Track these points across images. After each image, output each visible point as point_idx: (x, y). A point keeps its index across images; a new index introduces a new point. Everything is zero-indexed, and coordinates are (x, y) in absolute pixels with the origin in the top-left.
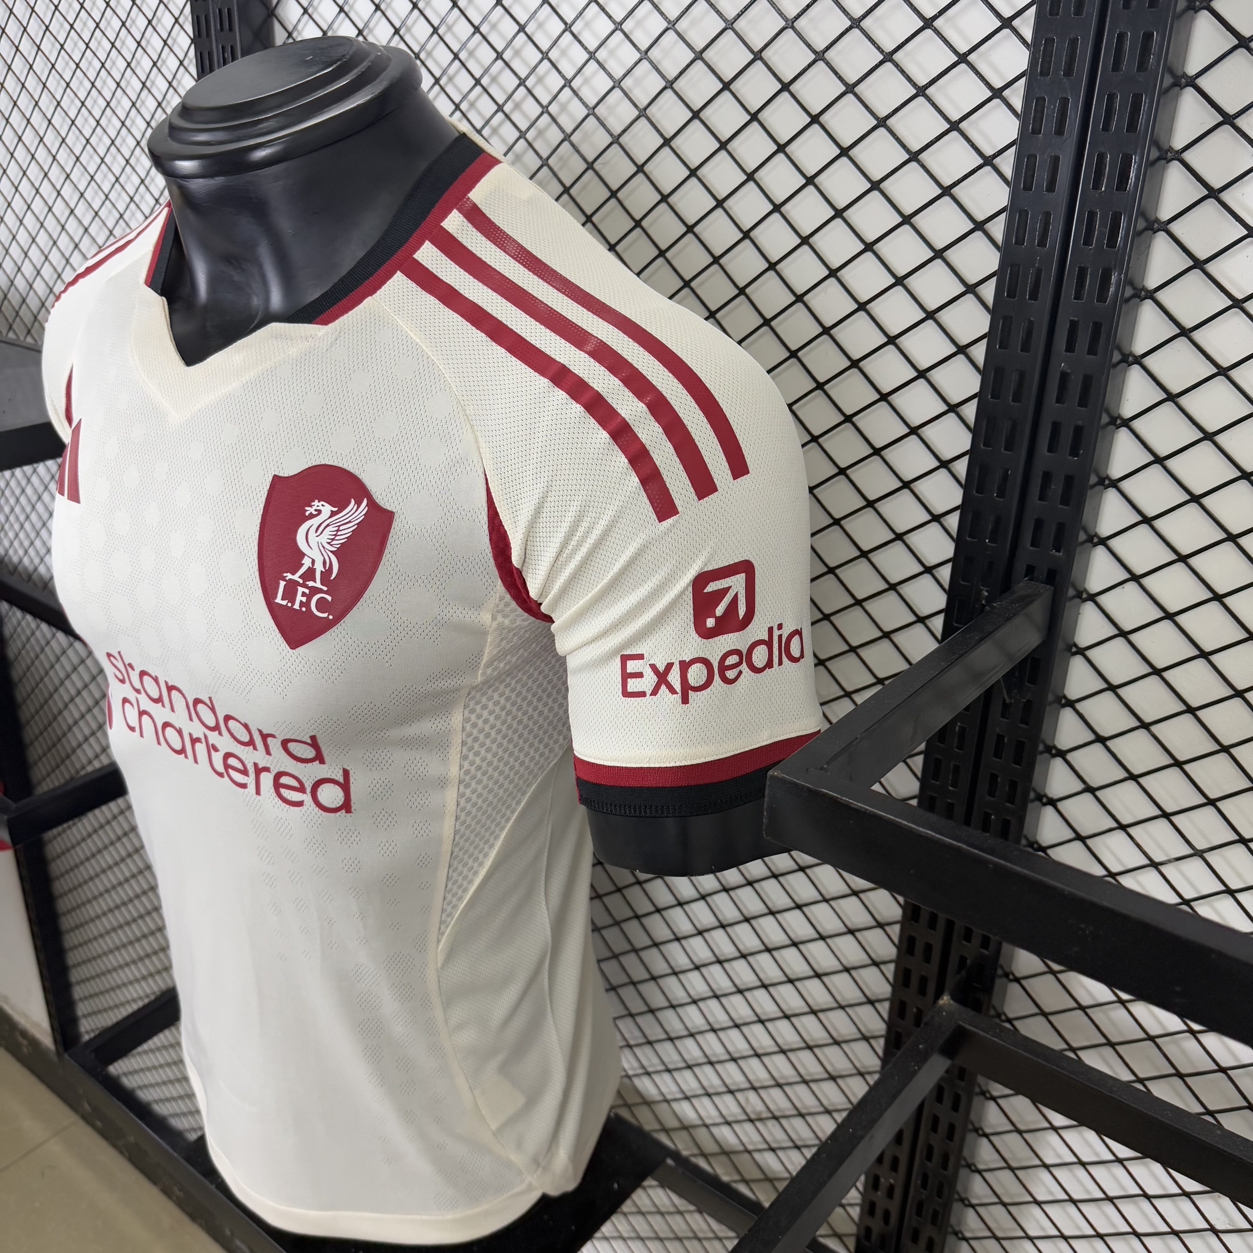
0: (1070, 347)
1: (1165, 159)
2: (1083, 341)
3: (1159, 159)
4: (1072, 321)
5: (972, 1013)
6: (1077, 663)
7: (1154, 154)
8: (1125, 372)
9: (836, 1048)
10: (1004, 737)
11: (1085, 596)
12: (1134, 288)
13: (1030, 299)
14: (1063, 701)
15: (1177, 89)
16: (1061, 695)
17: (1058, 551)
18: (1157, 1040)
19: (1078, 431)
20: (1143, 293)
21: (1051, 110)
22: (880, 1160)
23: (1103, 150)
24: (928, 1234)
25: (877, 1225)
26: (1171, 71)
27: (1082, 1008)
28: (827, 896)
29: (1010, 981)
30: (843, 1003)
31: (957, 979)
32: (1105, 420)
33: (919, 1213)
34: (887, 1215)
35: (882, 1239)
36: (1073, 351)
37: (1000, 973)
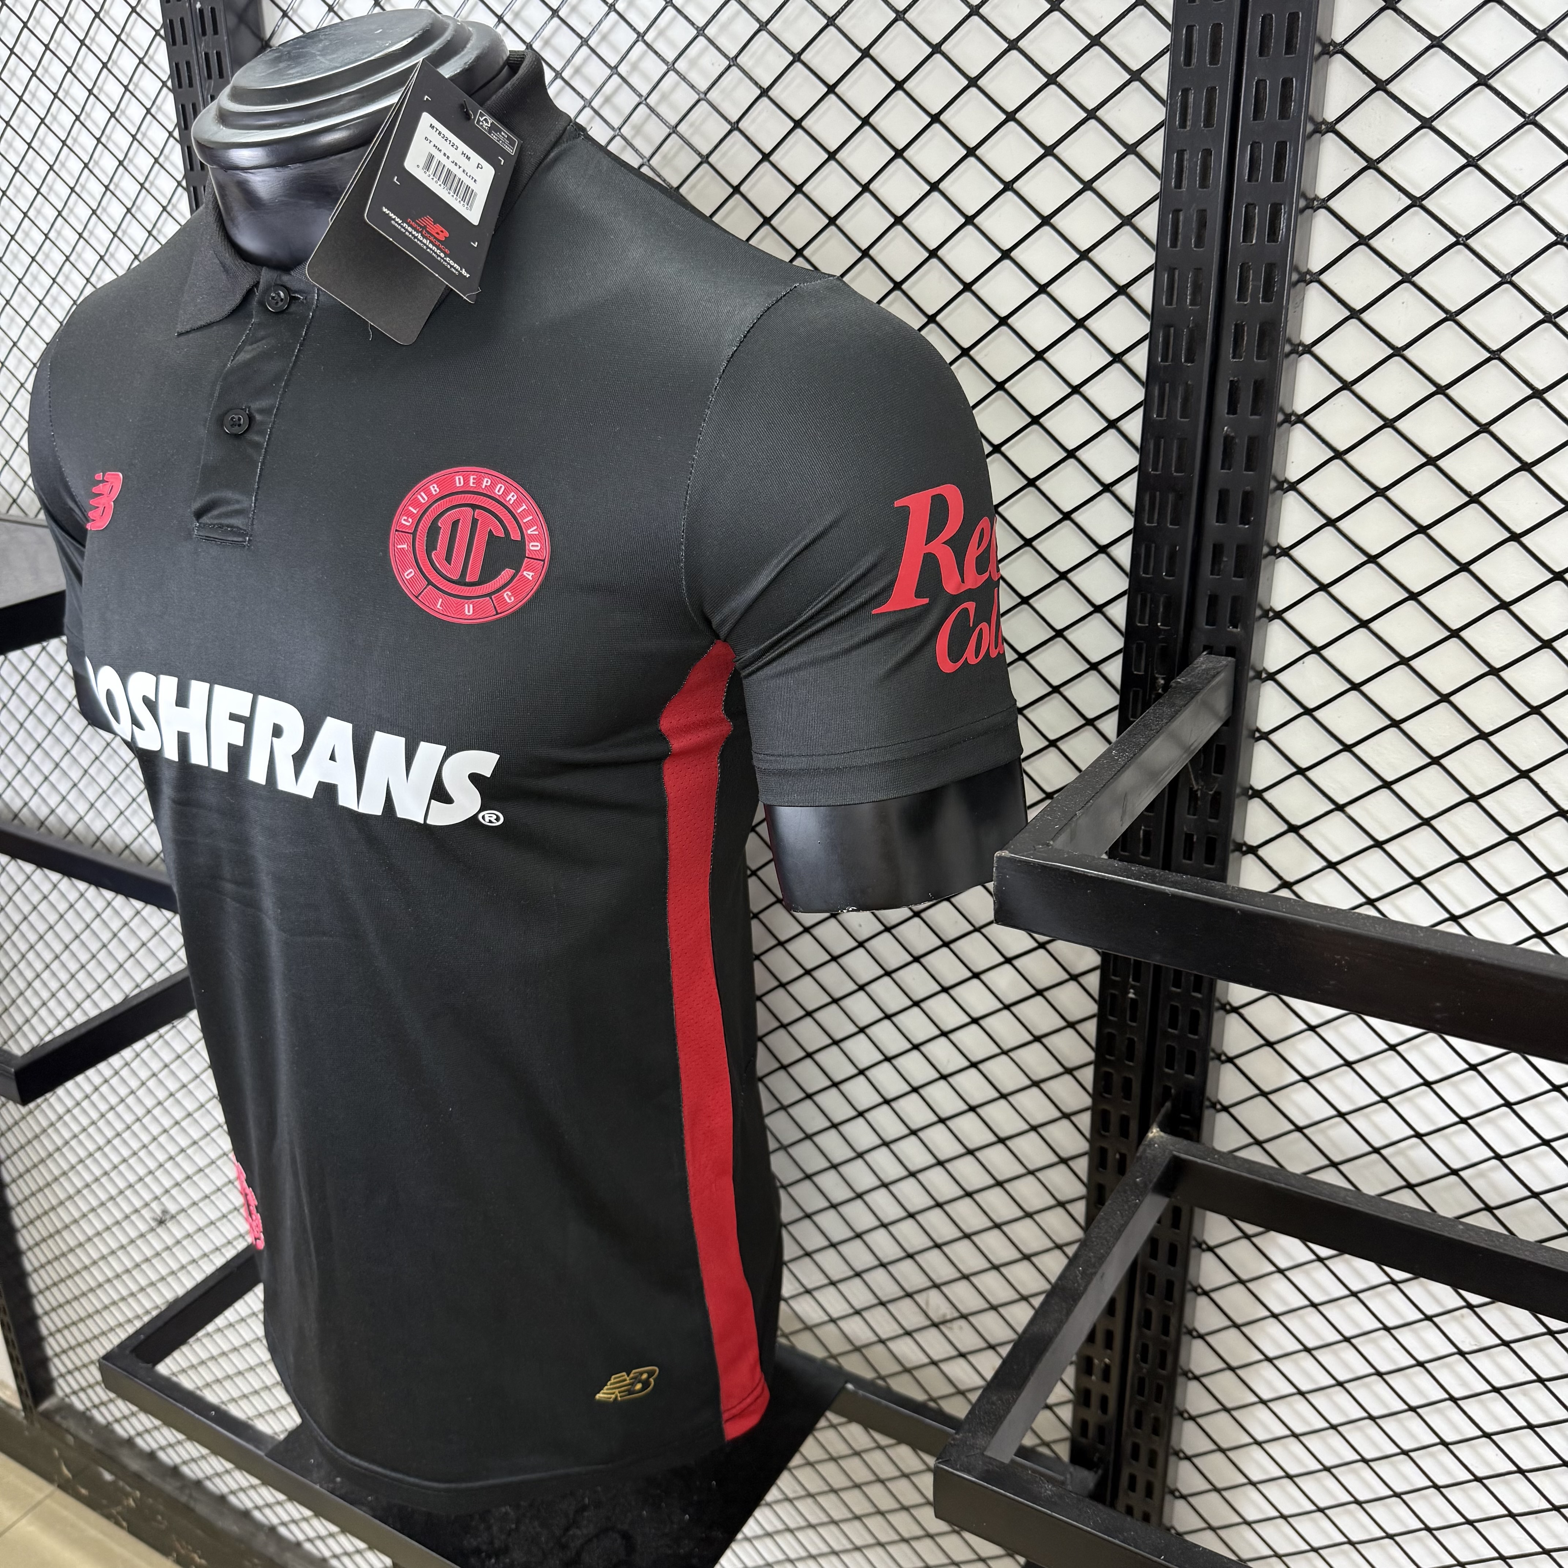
0: (1232, 408)
1: (1312, 207)
2: (1245, 401)
3: (1307, 207)
4: (1232, 382)
5: (1185, 1142)
6: (1262, 750)
7: (1302, 203)
8: (1288, 433)
9: (1028, 1222)
10: (1192, 836)
11: (1264, 675)
12: (1292, 344)
13: (1186, 361)
14: (1250, 792)
15: (1318, 135)
16: (1247, 785)
17: (1236, 627)
18: (1383, 1152)
19: (1247, 497)
20: (1301, 348)
21: (1193, 162)
22: (1091, 1338)
23: (1250, 201)
24: (1152, 1415)
25: (1093, 1415)
26: (1312, 120)
27: (1299, 1129)
28: (1006, 1047)
29: (1219, 1111)
30: (1031, 1167)
31: (1163, 1111)
32: (1273, 484)
33: (1141, 1392)
34: (1104, 1400)
35: (1101, 1430)
36: (1235, 413)
37: (1207, 1103)
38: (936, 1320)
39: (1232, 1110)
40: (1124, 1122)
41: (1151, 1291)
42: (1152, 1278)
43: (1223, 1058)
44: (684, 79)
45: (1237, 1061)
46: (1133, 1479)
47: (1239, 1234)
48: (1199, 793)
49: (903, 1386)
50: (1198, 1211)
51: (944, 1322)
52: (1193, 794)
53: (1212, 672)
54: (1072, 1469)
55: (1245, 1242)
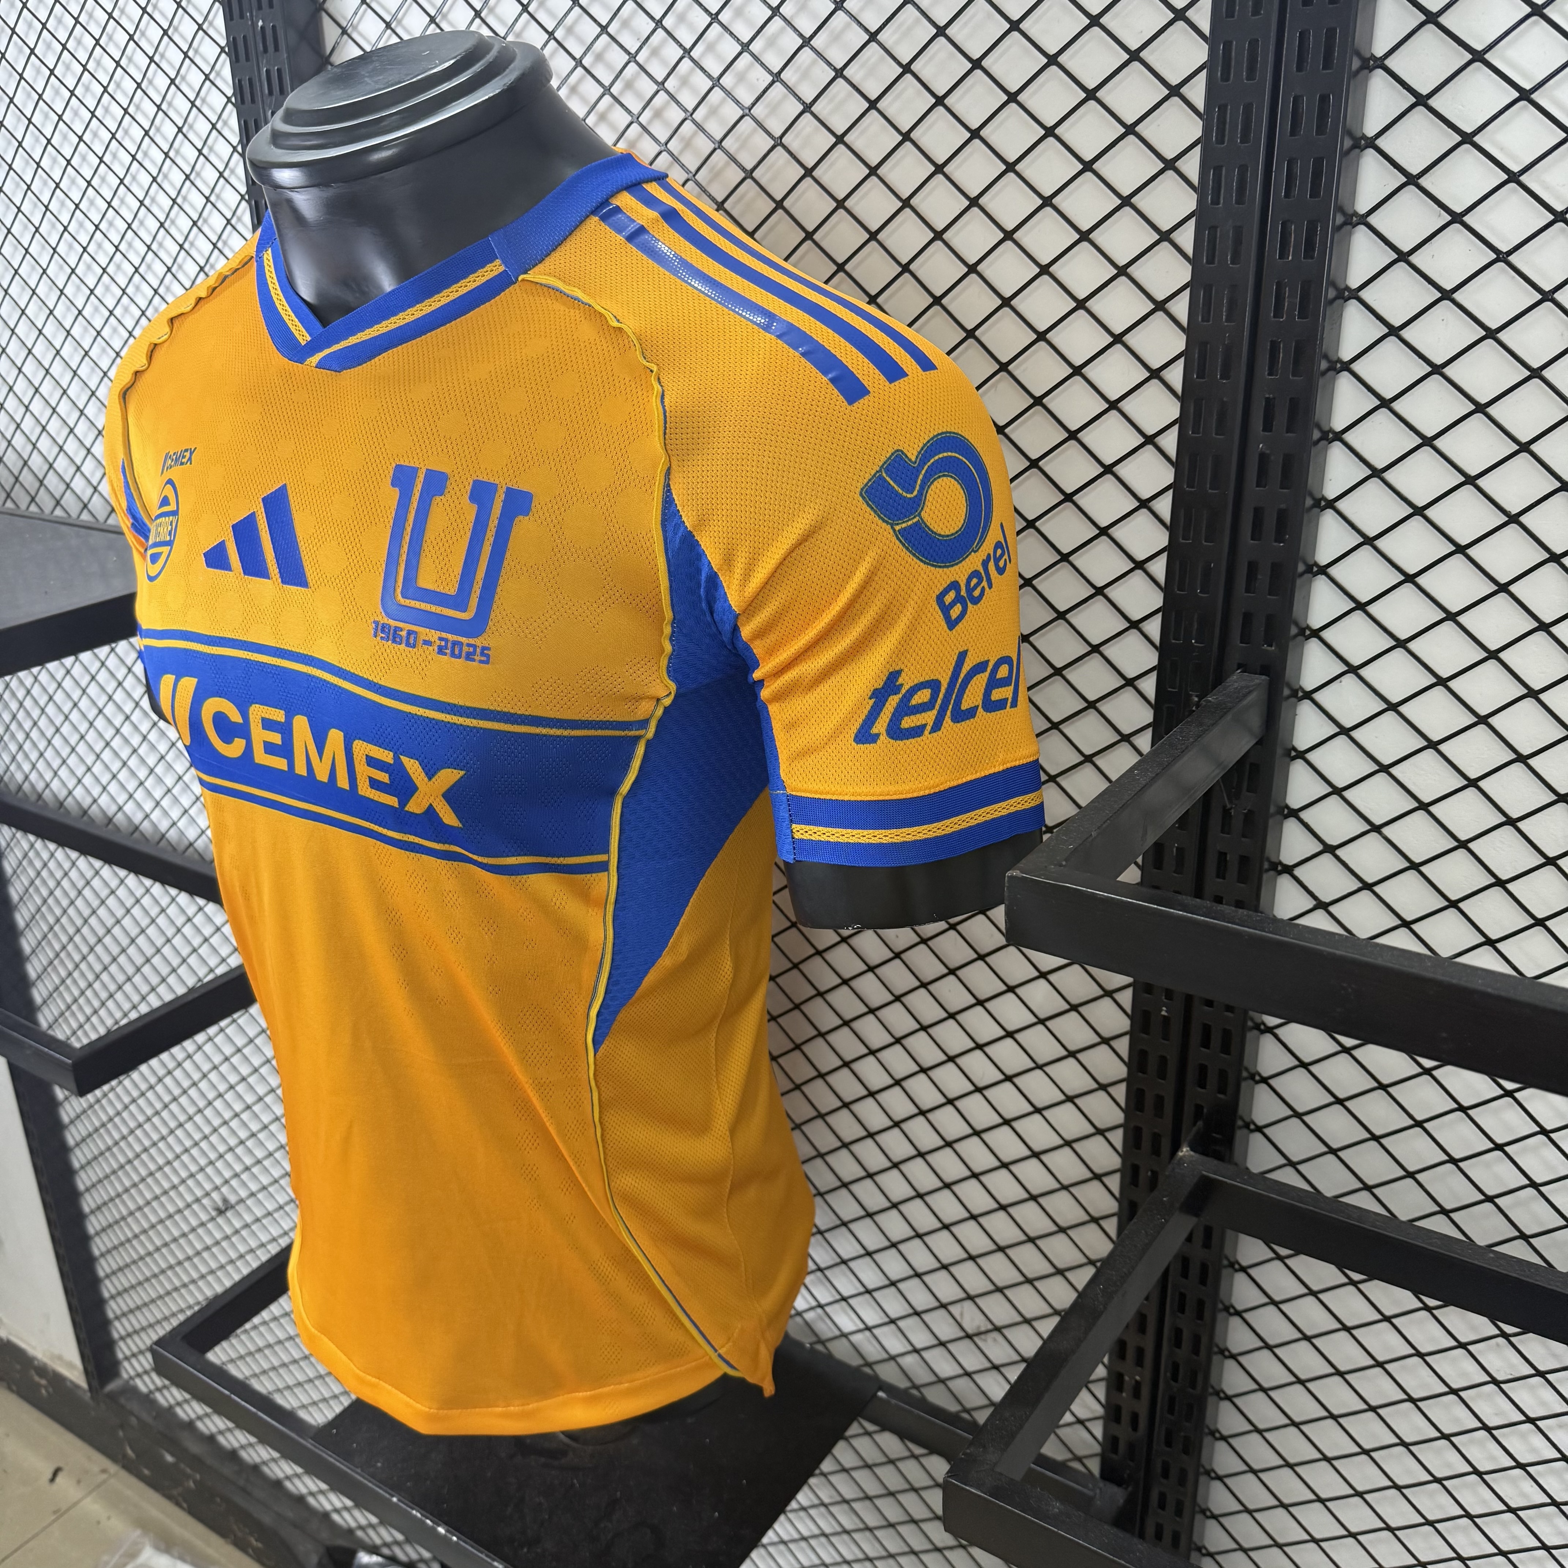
0: (1268, 426)
1: (1351, 224)
2: (1281, 418)
3: (1345, 224)
4: (1268, 400)
5: (1216, 1162)
6: (1297, 769)
7: (1340, 219)
8: (1325, 450)
10: (1225, 854)
11: (1300, 694)
12: (1329, 361)
13: (1221, 378)
14: (1286, 811)
15: (1357, 151)
16: (1283, 805)
17: (1270, 645)
18: (1418, 1176)
19: (1282, 515)
20: (1339, 365)
21: (1229, 178)
23: (1287, 218)
24: (1182, 1434)
25: (1123, 1432)
26: (1350, 134)
27: (1334, 1152)
28: (1041, 1062)
29: (1252, 1131)
30: (1066, 1182)
31: (1195, 1129)
32: (1309, 502)
33: (1171, 1411)
34: (1135, 1418)
35: (1131, 1446)
36: (1270, 431)
37: (1240, 1123)
38: (970, 1331)
39: (1266, 1131)
40: (1156, 1139)
41: (1182, 1310)
42: (1183, 1296)
43: (1257, 1078)
44: (728, 93)
45: (1271, 1082)
46: (1162, 1497)
47: (1272, 1255)
48: (1232, 811)
49: (936, 1397)
50: (1229, 1233)
51: (979, 1334)
52: (1226, 812)
53: (1245, 691)
54: (1101, 1484)
55: (1278, 1264)
